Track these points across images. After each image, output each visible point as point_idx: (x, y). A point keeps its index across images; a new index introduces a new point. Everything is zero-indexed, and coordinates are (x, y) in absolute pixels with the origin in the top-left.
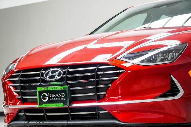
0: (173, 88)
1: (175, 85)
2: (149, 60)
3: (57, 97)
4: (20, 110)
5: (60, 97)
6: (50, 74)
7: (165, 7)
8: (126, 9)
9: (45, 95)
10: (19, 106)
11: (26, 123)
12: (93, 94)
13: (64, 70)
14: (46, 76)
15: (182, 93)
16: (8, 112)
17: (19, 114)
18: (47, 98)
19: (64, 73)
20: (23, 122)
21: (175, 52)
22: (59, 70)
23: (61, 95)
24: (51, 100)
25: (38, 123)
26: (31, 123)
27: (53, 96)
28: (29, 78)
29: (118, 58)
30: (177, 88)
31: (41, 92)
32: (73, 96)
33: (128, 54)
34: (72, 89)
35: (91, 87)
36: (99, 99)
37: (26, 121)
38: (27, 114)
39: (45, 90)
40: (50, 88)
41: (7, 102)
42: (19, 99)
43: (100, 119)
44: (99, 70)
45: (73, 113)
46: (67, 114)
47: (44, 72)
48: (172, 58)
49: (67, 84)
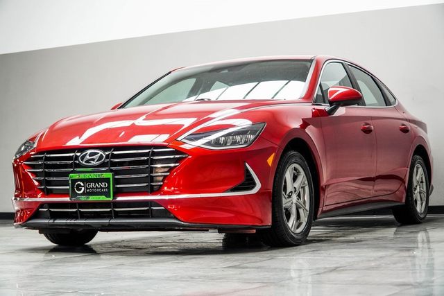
0: (247, 180)
1: (250, 175)
2: (217, 143)
3: (97, 188)
4: (42, 205)
5: (101, 188)
6: (88, 157)
7: (226, 71)
8: (170, 72)
9: (79, 185)
10: (40, 199)
11: (51, 221)
12: (145, 184)
13: (107, 153)
14: (82, 159)
15: (258, 186)
16: (22, 207)
17: (40, 210)
18: (83, 188)
19: (107, 157)
20: (47, 221)
21: (250, 134)
22: (100, 152)
23: (103, 185)
24: (88, 191)
25: (68, 221)
26: (57, 221)
27: (91, 186)
28: (58, 163)
29: (179, 139)
30: (253, 179)
31: (74, 181)
32: (118, 186)
33: (191, 135)
34: (116, 177)
35: (143, 175)
36: (152, 191)
37: (51, 219)
38: (52, 210)
39: (81, 177)
40: (87, 176)
41: (21, 193)
42: (42, 190)
43: (153, 217)
44: (154, 154)
45: (116, 209)
46: (109, 210)
47: (78, 154)
48: (245, 142)
49: (111, 171)
